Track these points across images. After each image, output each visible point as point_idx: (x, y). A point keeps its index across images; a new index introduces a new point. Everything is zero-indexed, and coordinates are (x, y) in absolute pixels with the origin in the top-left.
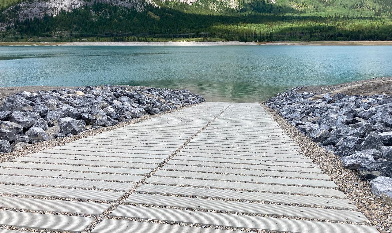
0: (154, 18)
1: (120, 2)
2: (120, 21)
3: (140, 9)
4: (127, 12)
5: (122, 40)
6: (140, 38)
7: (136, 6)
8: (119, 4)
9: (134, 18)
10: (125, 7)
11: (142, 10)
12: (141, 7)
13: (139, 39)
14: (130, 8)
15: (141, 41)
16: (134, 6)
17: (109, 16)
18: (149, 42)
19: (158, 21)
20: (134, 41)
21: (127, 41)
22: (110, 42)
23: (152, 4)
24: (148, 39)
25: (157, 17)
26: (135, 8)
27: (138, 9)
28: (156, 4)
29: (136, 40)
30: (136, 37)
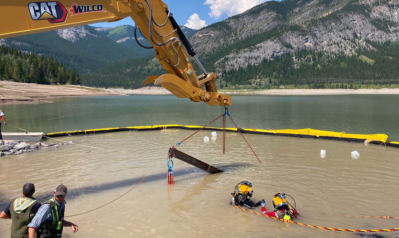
0: (366, 62)
1: (326, 47)
2: (325, 66)
3: (350, 53)
4: (334, 57)
5: (323, 87)
6: (345, 85)
7: (346, 50)
8: (324, 49)
9: (341, 64)
10: (332, 51)
11: (352, 54)
12: (351, 51)
13: (342, 86)
14: (337, 53)
15: (346, 88)
16: (342, 51)
17: (312, 62)
18: (356, 88)
19: (371, 65)
20: (337, 87)
21: (328, 88)
22: (309, 89)
23: (366, 46)
24: (354, 86)
25: (371, 60)
26: (344, 52)
27: (348, 53)
28: (371, 47)
29: (340, 87)
30: (340, 84)
